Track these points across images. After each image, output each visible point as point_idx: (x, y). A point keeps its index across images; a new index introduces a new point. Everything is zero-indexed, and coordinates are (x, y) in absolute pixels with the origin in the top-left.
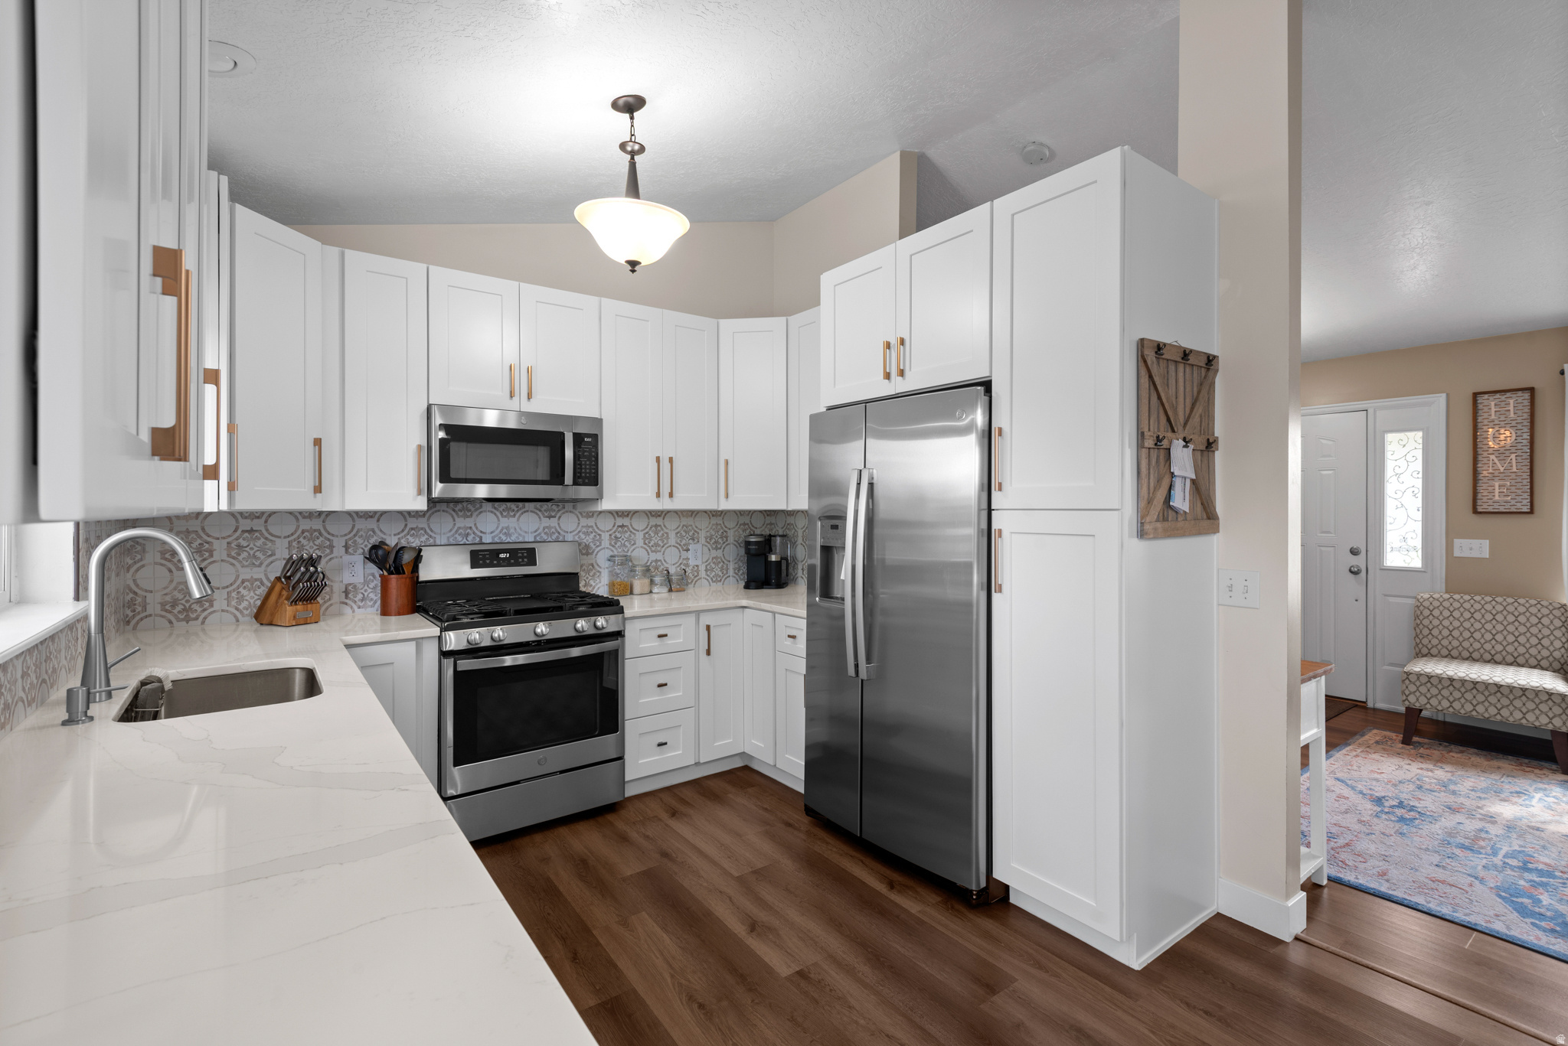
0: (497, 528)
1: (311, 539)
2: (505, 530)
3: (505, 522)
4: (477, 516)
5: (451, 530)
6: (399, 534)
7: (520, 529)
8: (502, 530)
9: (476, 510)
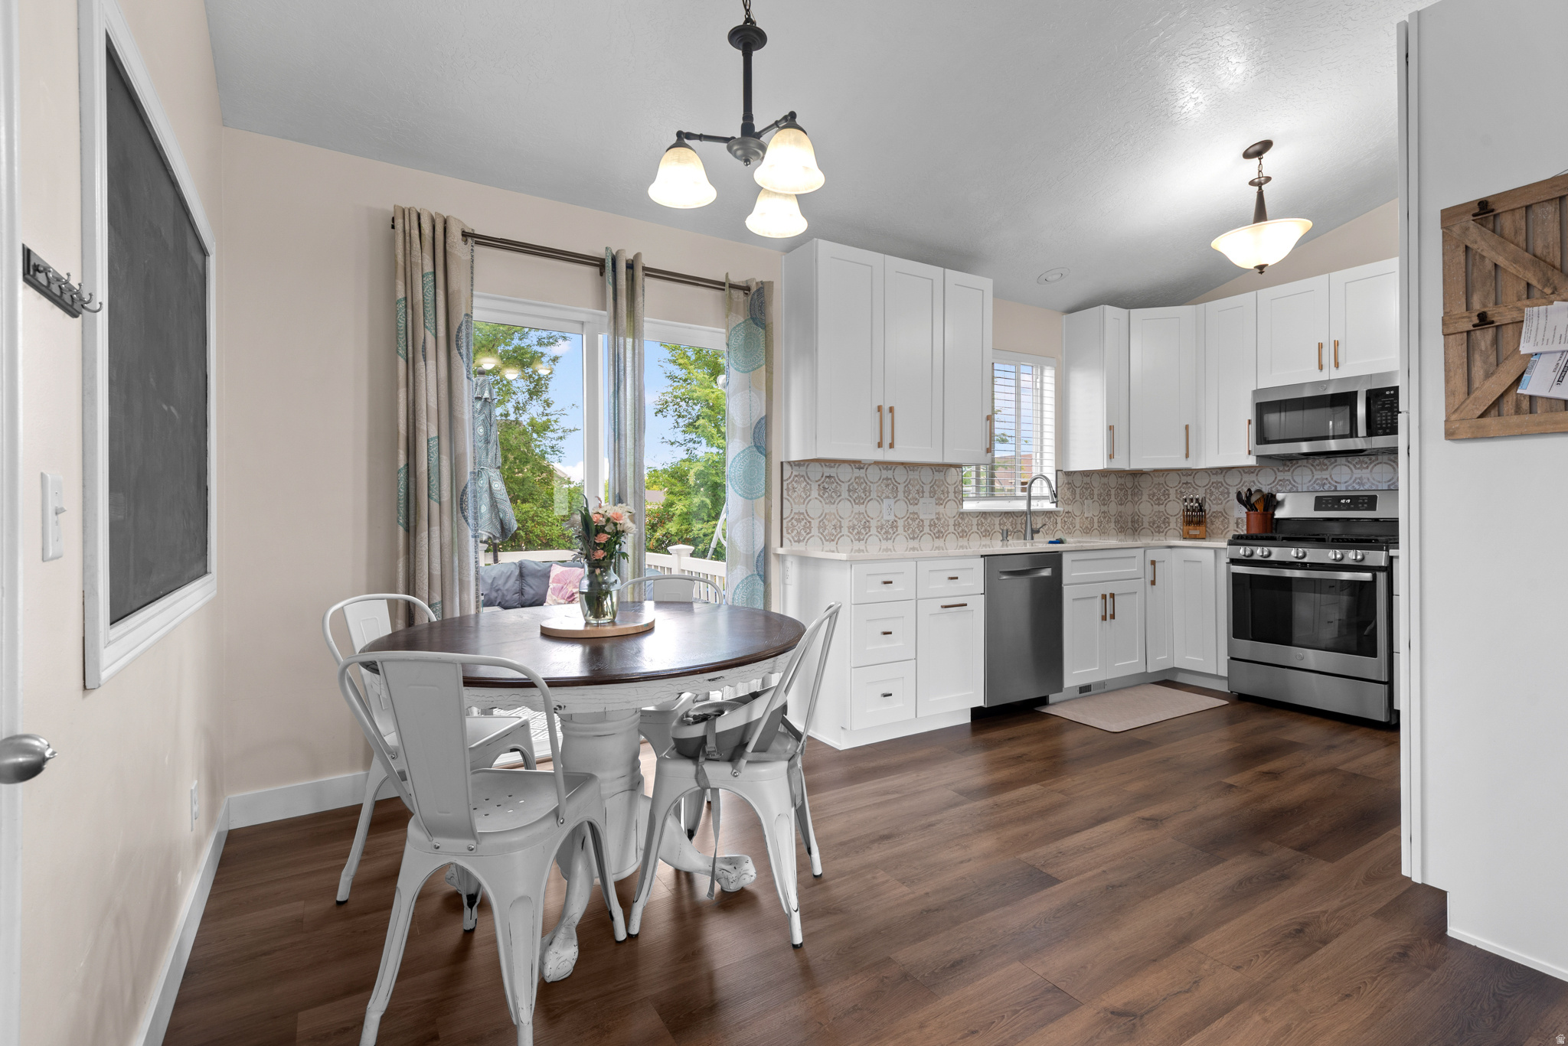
0: (1351, 478)
1: (1217, 488)
2: (1358, 480)
3: (1358, 473)
4: (1332, 469)
5: (1310, 481)
6: (1271, 484)
7: (1374, 479)
8: (1355, 480)
9: (1331, 464)
